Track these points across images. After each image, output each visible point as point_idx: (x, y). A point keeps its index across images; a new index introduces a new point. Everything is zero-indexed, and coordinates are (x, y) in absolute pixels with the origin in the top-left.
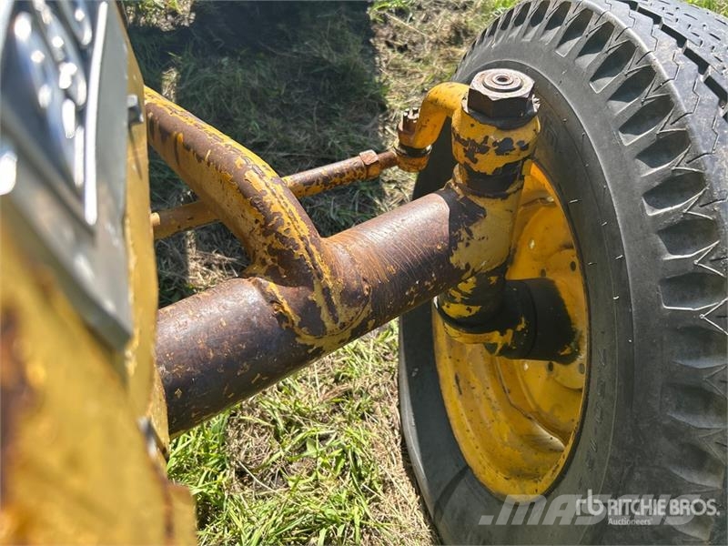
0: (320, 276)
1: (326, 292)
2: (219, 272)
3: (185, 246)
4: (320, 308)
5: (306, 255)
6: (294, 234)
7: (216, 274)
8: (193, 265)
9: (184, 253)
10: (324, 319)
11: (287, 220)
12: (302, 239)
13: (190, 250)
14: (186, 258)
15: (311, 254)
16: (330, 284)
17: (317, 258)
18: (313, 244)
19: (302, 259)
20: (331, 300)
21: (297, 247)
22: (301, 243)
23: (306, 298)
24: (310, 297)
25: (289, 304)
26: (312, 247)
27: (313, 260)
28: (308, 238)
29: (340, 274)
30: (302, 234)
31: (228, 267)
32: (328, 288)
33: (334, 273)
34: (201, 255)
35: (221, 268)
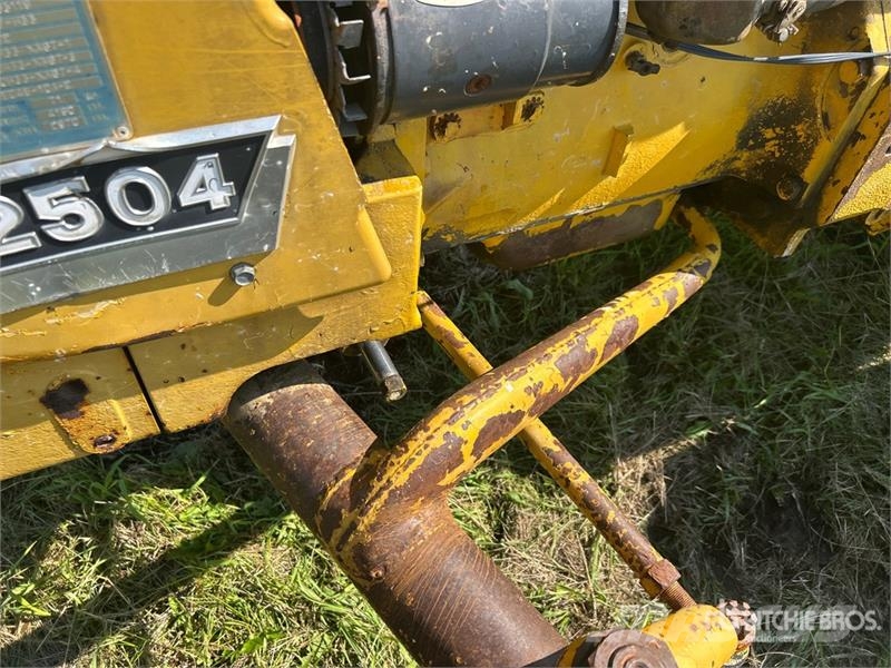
0: (363, 513)
1: (353, 526)
2: (644, 493)
3: (664, 445)
4: (339, 526)
5: (375, 491)
6: (391, 472)
7: (640, 490)
8: (640, 460)
9: (655, 446)
10: (334, 536)
11: (403, 459)
12: (388, 481)
13: (661, 452)
14: (648, 450)
15: (378, 495)
16: (361, 528)
17: (377, 504)
18: (390, 493)
19: (370, 488)
20: (349, 535)
21: (379, 480)
22: (384, 481)
23: (342, 507)
24: (343, 511)
25: (334, 493)
26: (385, 494)
27: (373, 500)
28: (392, 487)
29: (376, 536)
30: (393, 479)
31: (655, 501)
32: (356, 526)
33: (372, 528)
34: (659, 465)
35: (651, 492)
